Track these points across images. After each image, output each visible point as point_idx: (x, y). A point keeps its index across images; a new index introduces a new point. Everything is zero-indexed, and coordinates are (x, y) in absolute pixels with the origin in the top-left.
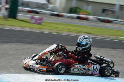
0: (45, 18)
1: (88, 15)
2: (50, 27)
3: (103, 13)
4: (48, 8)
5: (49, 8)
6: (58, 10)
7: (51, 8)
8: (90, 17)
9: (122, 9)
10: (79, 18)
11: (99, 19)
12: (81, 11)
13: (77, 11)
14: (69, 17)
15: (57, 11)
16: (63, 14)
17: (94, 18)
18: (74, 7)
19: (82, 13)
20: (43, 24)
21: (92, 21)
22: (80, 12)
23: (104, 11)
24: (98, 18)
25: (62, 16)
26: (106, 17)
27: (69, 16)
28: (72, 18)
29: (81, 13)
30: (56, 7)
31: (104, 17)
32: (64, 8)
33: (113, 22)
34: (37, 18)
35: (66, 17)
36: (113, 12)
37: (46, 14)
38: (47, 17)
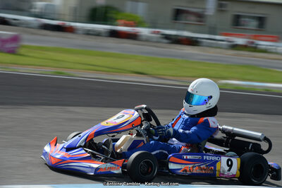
0: (25, 36)
1: (137, 26)
2: (39, 58)
3: (176, 19)
4: (33, 10)
5: (37, 10)
6: (60, 14)
7: (42, 9)
8: (144, 31)
9: (223, 9)
10: (114, 34)
11: (167, 37)
12: (119, 17)
13: (109, 15)
14: (88, 33)
15: (56, 17)
16: (73, 24)
17: (154, 33)
18: (102, 7)
19: (122, 22)
20: (22, 51)
21: (148, 40)
22: (116, 19)
23: (178, 14)
24: (163, 34)
25: (70, 30)
26: (184, 30)
27: (89, 30)
28: (97, 34)
29: (119, 22)
30: (53, 6)
31: (178, 29)
32: (75, 10)
33: (201, 42)
34: (4, 37)
35: (80, 32)
36: (200, 16)
37: (27, 25)
38: (33, 34)
